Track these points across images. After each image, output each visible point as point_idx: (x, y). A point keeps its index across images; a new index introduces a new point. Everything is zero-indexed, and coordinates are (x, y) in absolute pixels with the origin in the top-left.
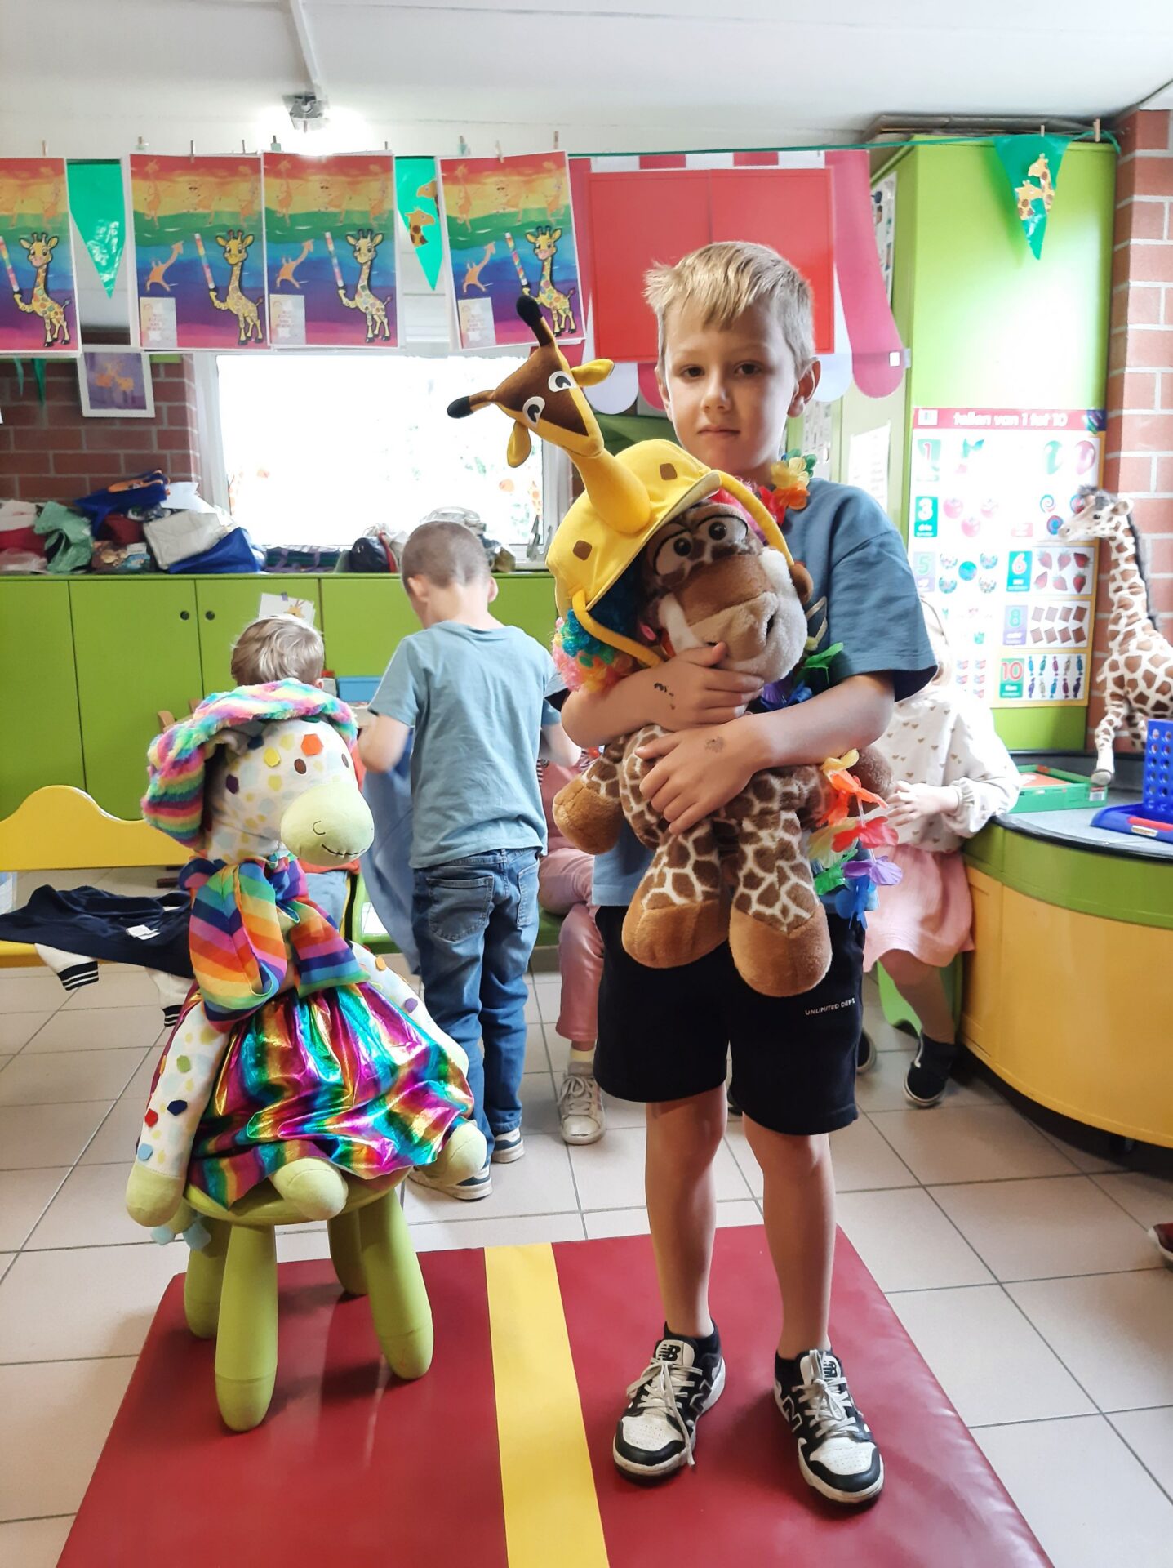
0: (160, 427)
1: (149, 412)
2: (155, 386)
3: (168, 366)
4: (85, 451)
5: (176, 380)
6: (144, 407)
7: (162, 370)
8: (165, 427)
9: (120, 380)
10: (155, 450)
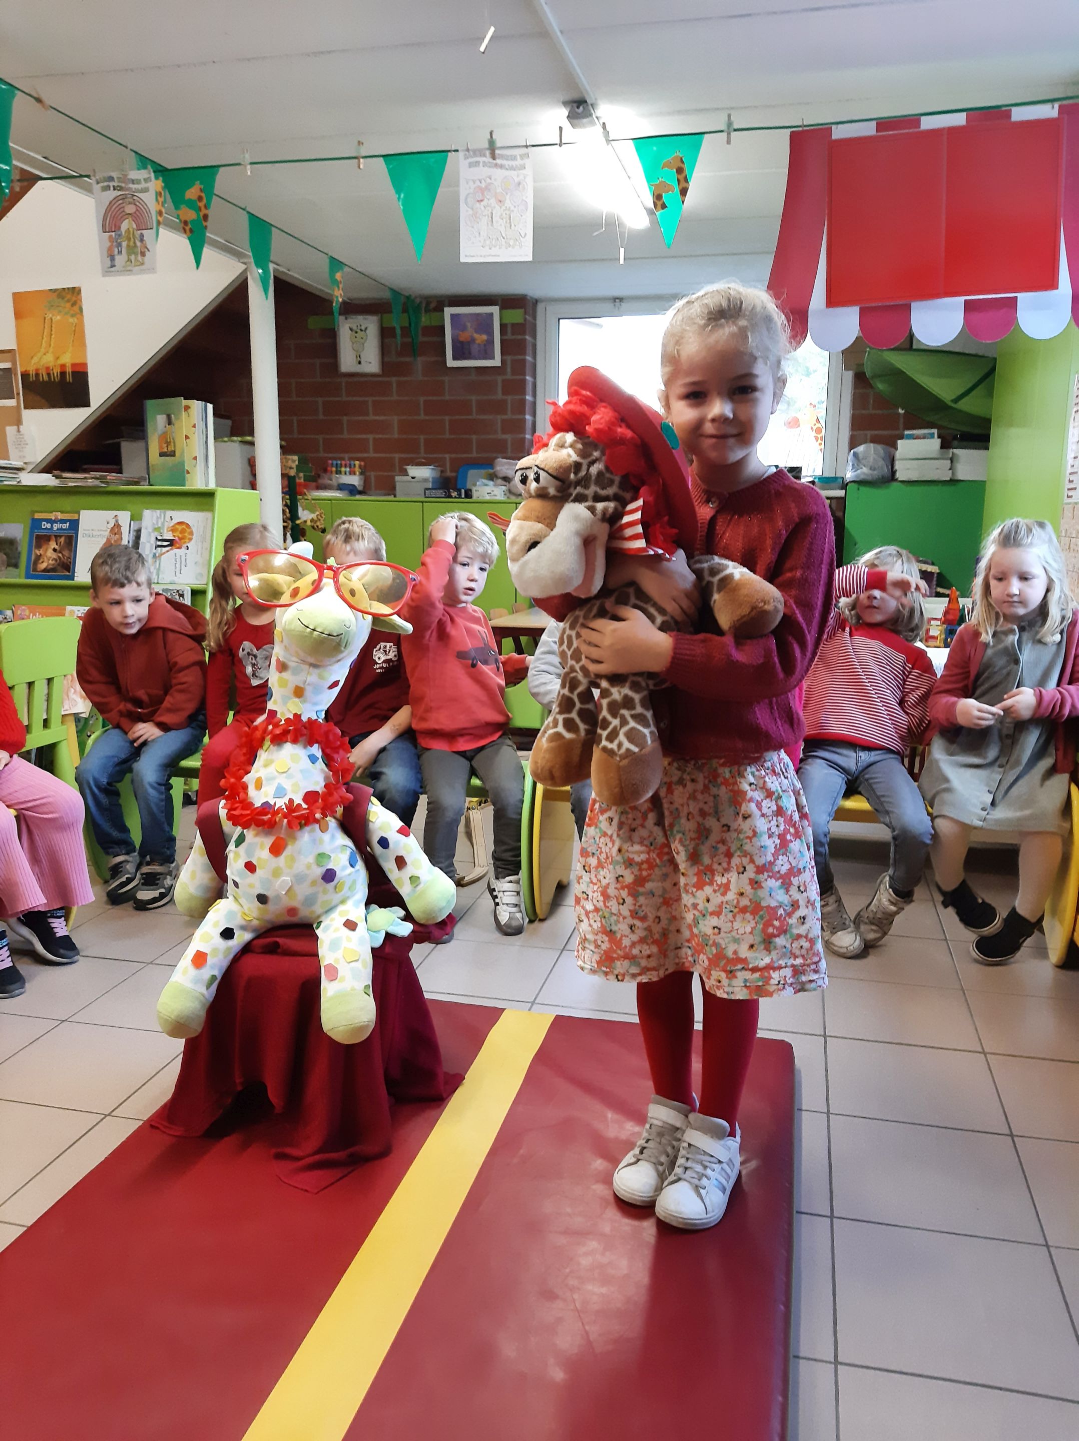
0: (504, 377)
1: (497, 362)
2: (502, 342)
3: (513, 325)
4: (447, 398)
5: (519, 337)
6: (492, 358)
7: (509, 330)
8: (509, 376)
9: (476, 336)
10: (499, 396)
